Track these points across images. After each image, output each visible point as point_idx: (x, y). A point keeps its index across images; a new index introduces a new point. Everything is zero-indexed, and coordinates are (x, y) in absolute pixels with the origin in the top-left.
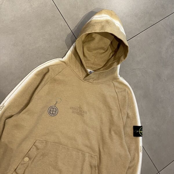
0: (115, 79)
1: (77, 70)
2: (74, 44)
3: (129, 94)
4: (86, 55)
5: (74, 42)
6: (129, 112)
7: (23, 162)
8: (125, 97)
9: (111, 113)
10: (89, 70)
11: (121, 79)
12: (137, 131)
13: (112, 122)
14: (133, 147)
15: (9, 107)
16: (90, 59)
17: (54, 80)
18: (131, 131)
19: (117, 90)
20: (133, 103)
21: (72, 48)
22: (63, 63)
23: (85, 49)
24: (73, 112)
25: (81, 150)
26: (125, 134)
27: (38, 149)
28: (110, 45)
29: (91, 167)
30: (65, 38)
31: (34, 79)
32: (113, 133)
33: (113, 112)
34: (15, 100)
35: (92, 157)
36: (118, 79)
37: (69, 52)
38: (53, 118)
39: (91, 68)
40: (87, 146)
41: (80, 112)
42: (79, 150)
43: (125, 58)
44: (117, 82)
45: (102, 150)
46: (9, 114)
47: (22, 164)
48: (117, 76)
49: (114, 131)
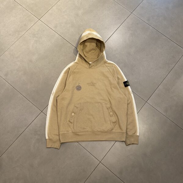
0: (106, 62)
1: (84, 64)
2: (78, 53)
3: (116, 67)
4: (86, 55)
5: (78, 52)
6: (118, 76)
7: (72, 116)
8: (114, 69)
9: (109, 80)
10: (90, 63)
11: (109, 61)
12: (126, 84)
13: (111, 84)
14: (127, 93)
15: (57, 92)
16: (89, 57)
17: (74, 73)
18: (123, 85)
19: (108, 68)
20: (119, 71)
21: (78, 55)
22: (76, 64)
23: (84, 53)
24: (89, 86)
25: (99, 102)
26: (120, 88)
27: (77, 108)
28: (96, 46)
29: (108, 109)
30: (73, 51)
31: (64, 76)
32: (113, 88)
33: (110, 79)
34: (58, 88)
35: (106, 104)
36: (107, 62)
37: (77, 57)
38: (80, 91)
39: (91, 61)
40: (102, 100)
41: (93, 84)
42: (98, 103)
43: (105, 48)
44: (107, 64)
45: (110, 99)
46: (57, 95)
47: (72, 117)
48: (106, 61)
49: (113, 87)
